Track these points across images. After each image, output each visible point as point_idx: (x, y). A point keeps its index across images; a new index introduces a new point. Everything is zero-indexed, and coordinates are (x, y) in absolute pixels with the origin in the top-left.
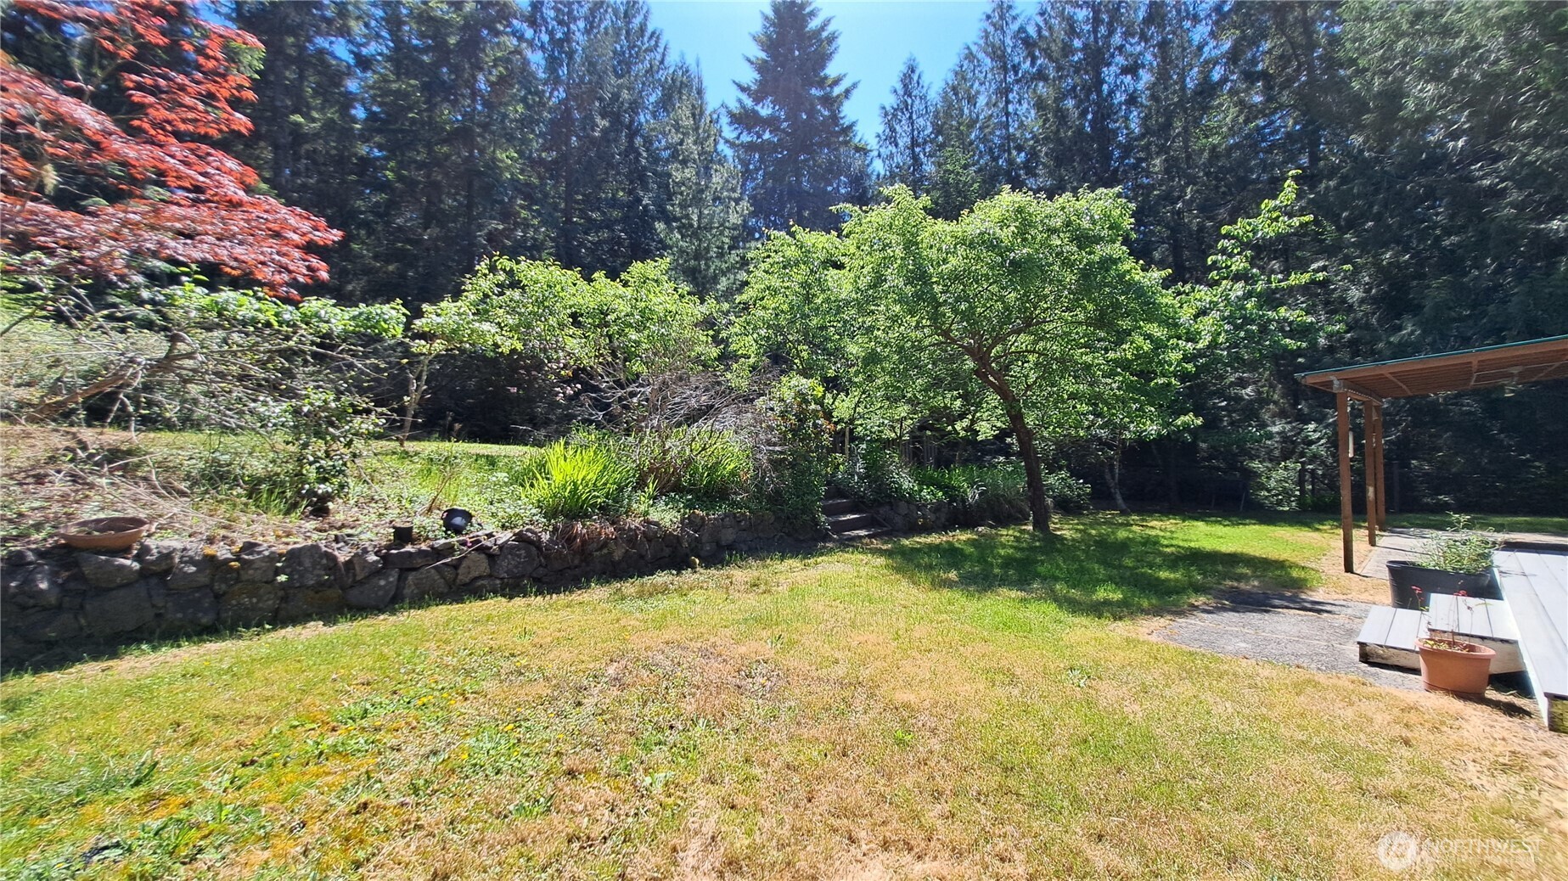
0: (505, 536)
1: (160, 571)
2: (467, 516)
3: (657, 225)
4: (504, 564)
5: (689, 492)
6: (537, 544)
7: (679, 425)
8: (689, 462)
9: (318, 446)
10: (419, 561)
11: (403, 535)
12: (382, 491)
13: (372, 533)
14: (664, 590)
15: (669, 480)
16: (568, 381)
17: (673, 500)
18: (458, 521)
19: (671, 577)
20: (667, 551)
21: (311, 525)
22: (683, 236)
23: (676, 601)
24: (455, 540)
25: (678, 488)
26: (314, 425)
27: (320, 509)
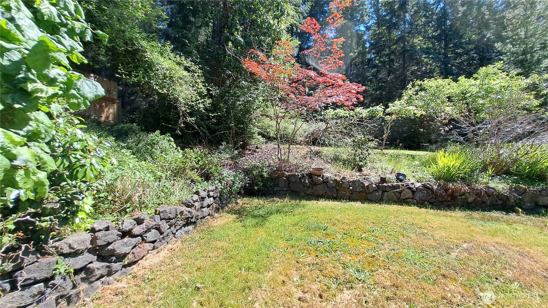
0: (418, 185)
1: (326, 182)
2: (404, 176)
3: (496, 45)
4: (418, 195)
5: (515, 175)
6: (432, 190)
7: (509, 142)
8: (515, 161)
9: (359, 151)
10: (388, 189)
11: (383, 180)
12: (377, 166)
13: (374, 178)
14: (497, 220)
15: (502, 169)
16: (446, 125)
17: (504, 178)
18: (401, 177)
19: (502, 215)
20: (500, 202)
21: (358, 174)
22: (513, 46)
23: (504, 226)
24: (400, 183)
25: (508, 173)
26: (358, 145)
27: (360, 170)
